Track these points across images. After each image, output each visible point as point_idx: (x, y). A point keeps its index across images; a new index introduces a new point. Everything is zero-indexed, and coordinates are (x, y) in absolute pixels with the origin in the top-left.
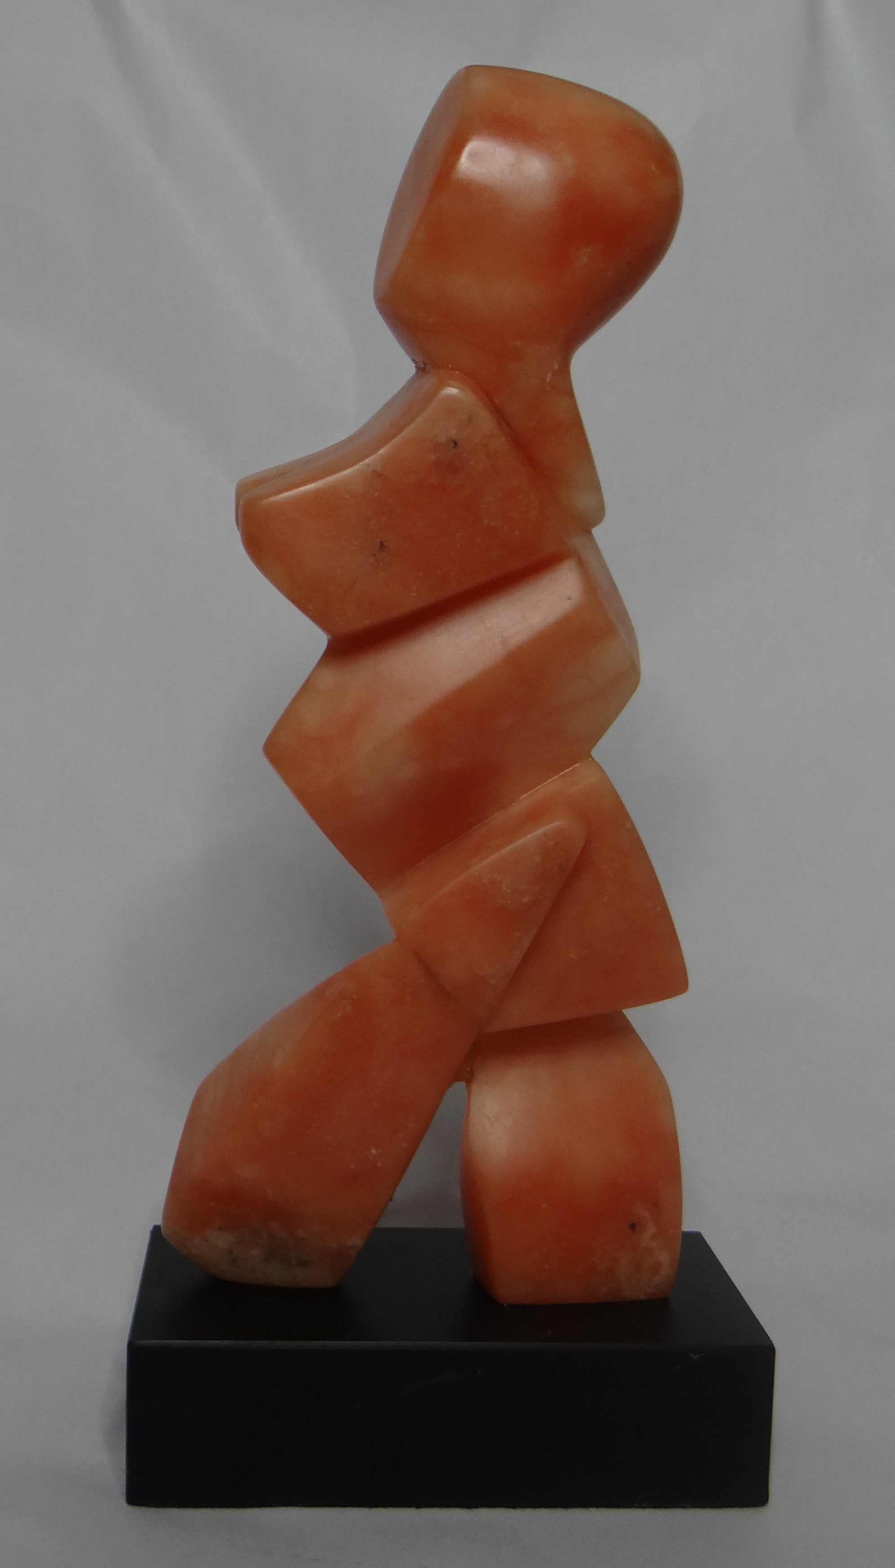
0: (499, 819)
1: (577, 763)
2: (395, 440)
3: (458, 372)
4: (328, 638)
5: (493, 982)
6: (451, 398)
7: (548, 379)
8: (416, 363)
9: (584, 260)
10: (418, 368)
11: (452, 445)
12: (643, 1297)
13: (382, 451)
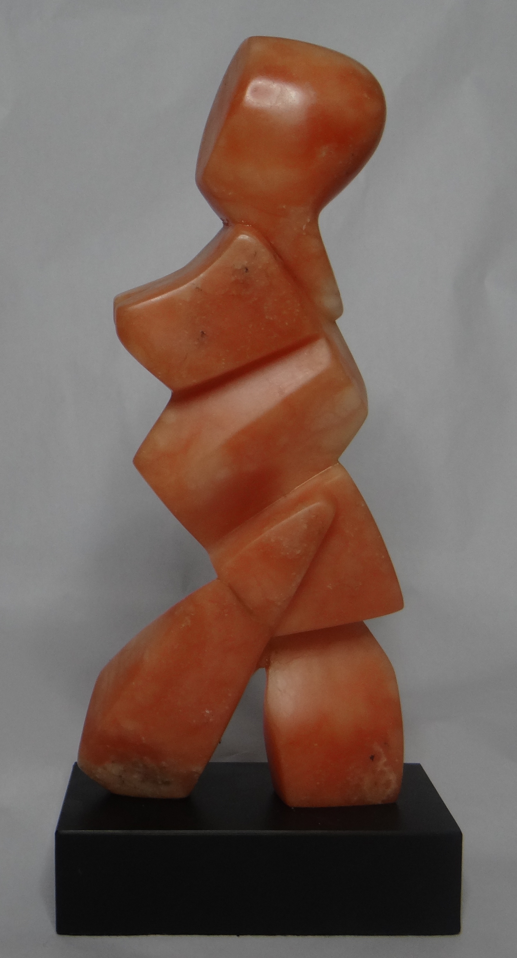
0: (281, 502)
1: (330, 466)
2: (210, 269)
3: (248, 225)
4: (172, 392)
5: (279, 604)
6: (243, 242)
7: (304, 228)
8: (223, 220)
9: (324, 154)
10: (224, 223)
11: (245, 270)
12: (380, 802)
13: (202, 275)
